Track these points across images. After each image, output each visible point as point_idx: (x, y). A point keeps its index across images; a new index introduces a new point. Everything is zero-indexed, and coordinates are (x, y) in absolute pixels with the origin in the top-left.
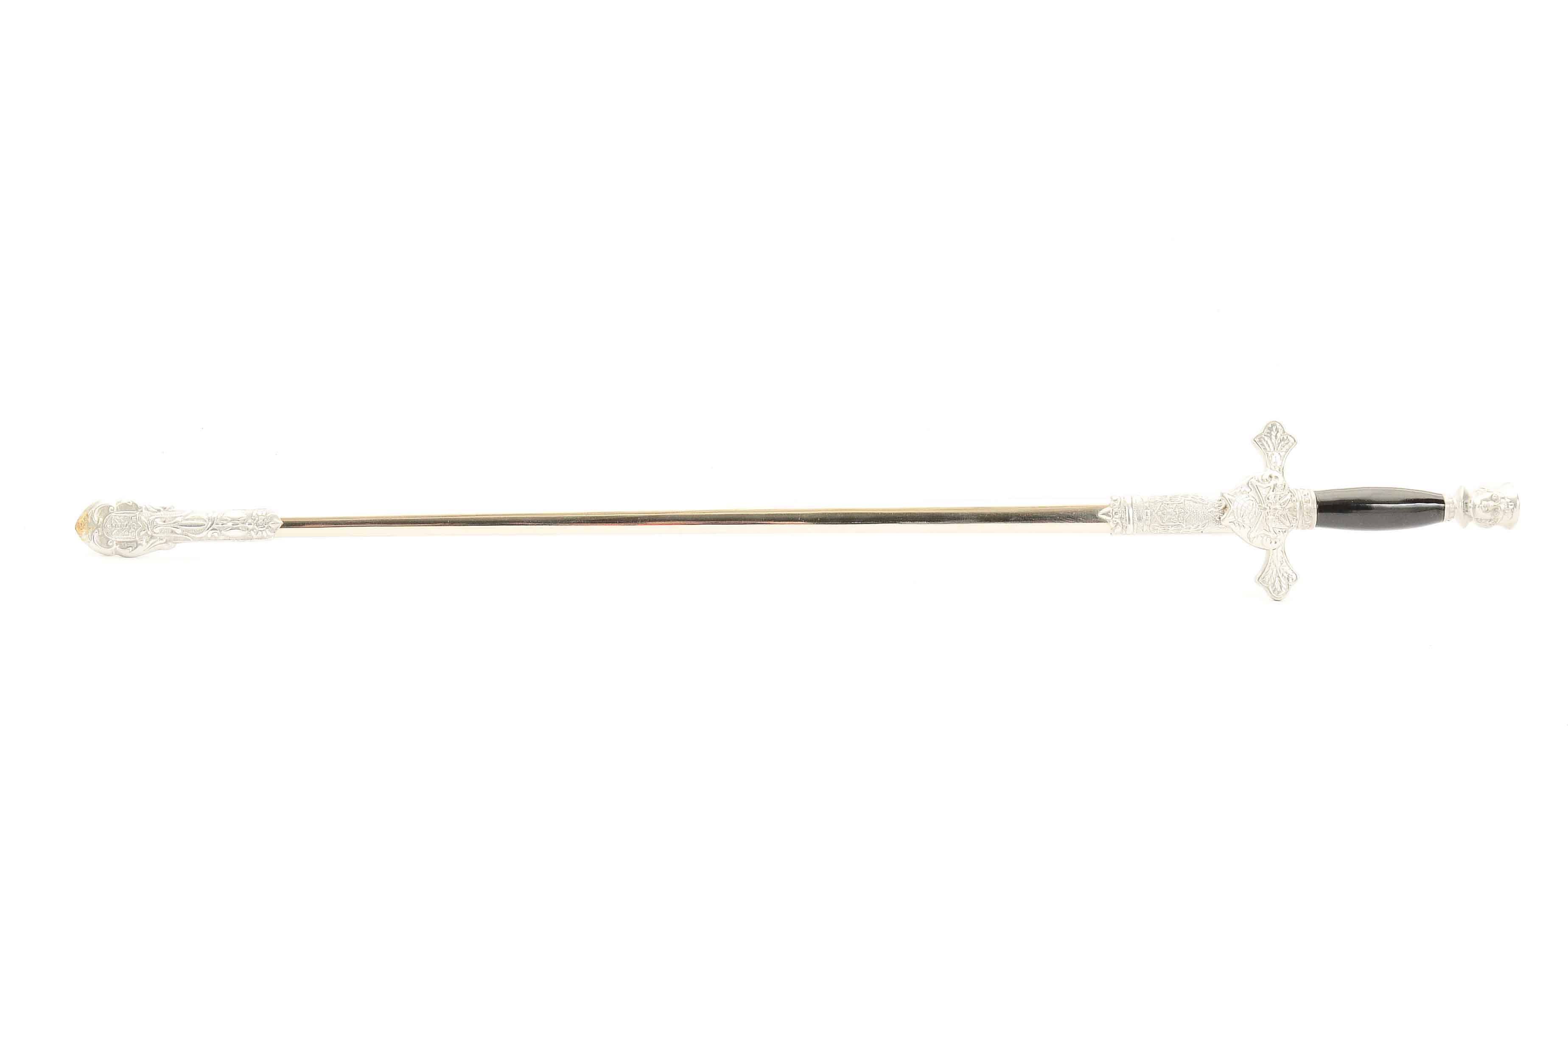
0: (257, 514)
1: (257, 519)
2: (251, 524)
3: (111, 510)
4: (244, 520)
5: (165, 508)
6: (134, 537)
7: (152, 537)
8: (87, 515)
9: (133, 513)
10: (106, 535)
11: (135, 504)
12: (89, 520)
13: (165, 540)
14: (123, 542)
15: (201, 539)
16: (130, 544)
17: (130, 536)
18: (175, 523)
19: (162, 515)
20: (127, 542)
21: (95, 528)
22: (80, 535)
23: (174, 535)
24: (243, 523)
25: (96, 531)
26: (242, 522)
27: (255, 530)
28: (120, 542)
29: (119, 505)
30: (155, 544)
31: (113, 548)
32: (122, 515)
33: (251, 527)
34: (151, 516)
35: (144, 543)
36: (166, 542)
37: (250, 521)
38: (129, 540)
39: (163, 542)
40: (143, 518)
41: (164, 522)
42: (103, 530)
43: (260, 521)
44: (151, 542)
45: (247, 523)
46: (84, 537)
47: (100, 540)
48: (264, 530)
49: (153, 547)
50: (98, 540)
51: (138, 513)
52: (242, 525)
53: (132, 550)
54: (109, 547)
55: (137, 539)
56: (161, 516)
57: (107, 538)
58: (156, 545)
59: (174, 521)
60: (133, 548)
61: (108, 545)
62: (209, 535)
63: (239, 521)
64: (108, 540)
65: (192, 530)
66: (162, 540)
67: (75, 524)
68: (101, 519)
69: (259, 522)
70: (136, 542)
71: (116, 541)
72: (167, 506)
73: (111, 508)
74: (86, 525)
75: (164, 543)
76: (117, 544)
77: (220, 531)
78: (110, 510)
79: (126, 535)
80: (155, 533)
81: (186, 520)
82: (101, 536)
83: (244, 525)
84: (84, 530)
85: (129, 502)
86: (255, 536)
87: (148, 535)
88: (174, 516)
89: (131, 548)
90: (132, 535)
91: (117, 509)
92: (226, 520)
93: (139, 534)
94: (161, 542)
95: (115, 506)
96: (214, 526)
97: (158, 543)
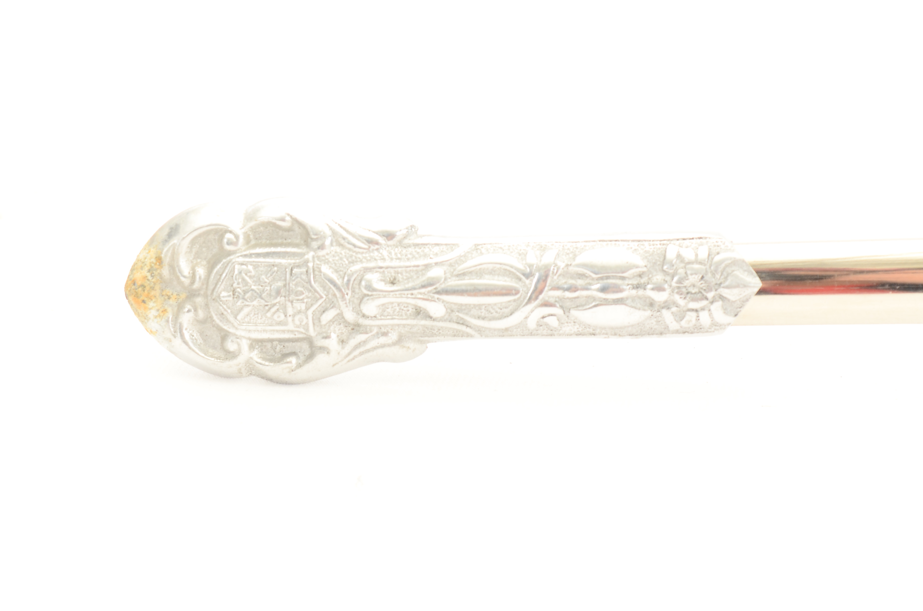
0: (679, 256)
1: (681, 271)
2: (663, 290)
3: (228, 244)
4: (640, 276)
5: (389, 236)
6: (302, 330)
7: (356, 328)
8: (159, 259)
9: (294, 255)
10: (218, 321)
11: (301, 225)
12: (165, 272)
13: (393, 337)
14: (271, 341)
15: (505, 333)
16: (290, 347)
17: (291, 327)
18: (423, 287)
19: (384, 259)
20: (280, 341)
21: (183, 296)
22: (144, 319)
23: (423, 322)
24: (637, 287)
25: (188, 307)
26: (635, 282)
27: (674, 309)
28: (262, 341)
29: (252, 229)
30: (368, 346)
31: (241, 359)
32: (261, 260)
33: (660, 297)
34: (353, 262)
35: (332, 343)
36: (399, 341)
37: (658, 278)
38: (286, 336)
39: (390, 342)
40: (325, 269)
41: (393, 283)
42: (207, 305)
43: (694, 279)
44: (353, 342)
45: (650, 286)
46: (154, 325)
47: (201, 333)
48: (703, 309)
49: (361, 354)
50: (196, 335)
51: (310, 255)
52: (634, 292)
53: (299, 366)
54: (230, 355)
55: (312, 332)
56: (381, 264)
57: (220, 329)
58: (368, 351)
59: (423, 279)
60: (302, 358)
61: (227, 352)
62: (532, 324)
63: (623, 278)
64: (225, 336)
65: (479, 307)
66: (385, 334)
67: (125, 284)
68: (201, 271)
69: (686, 283)
70: (309, 341)
71: (249, 339)
72: (400, 230)
73: (228, 236)
74: (157, 287)
75: (394, 344)
76: (252, 347)
77: (566, 310)
78: (225, 241)
79: (280, 323)
80: (364, 316)
81: (458, 276)
82: (203, 322)
83: (641, 292)
84: (151, 304)
85: (283, 220)
86: (674, 325)
87: (345, 321)
88: (422, 262)
89: (293, 360)
90: (297, 322)
91: (248, 241)
92: (582, 276)
93: (317, 320)
94: (383, 340)
95: (240, 233)
96: (548, 294)
97: (374, 343)
